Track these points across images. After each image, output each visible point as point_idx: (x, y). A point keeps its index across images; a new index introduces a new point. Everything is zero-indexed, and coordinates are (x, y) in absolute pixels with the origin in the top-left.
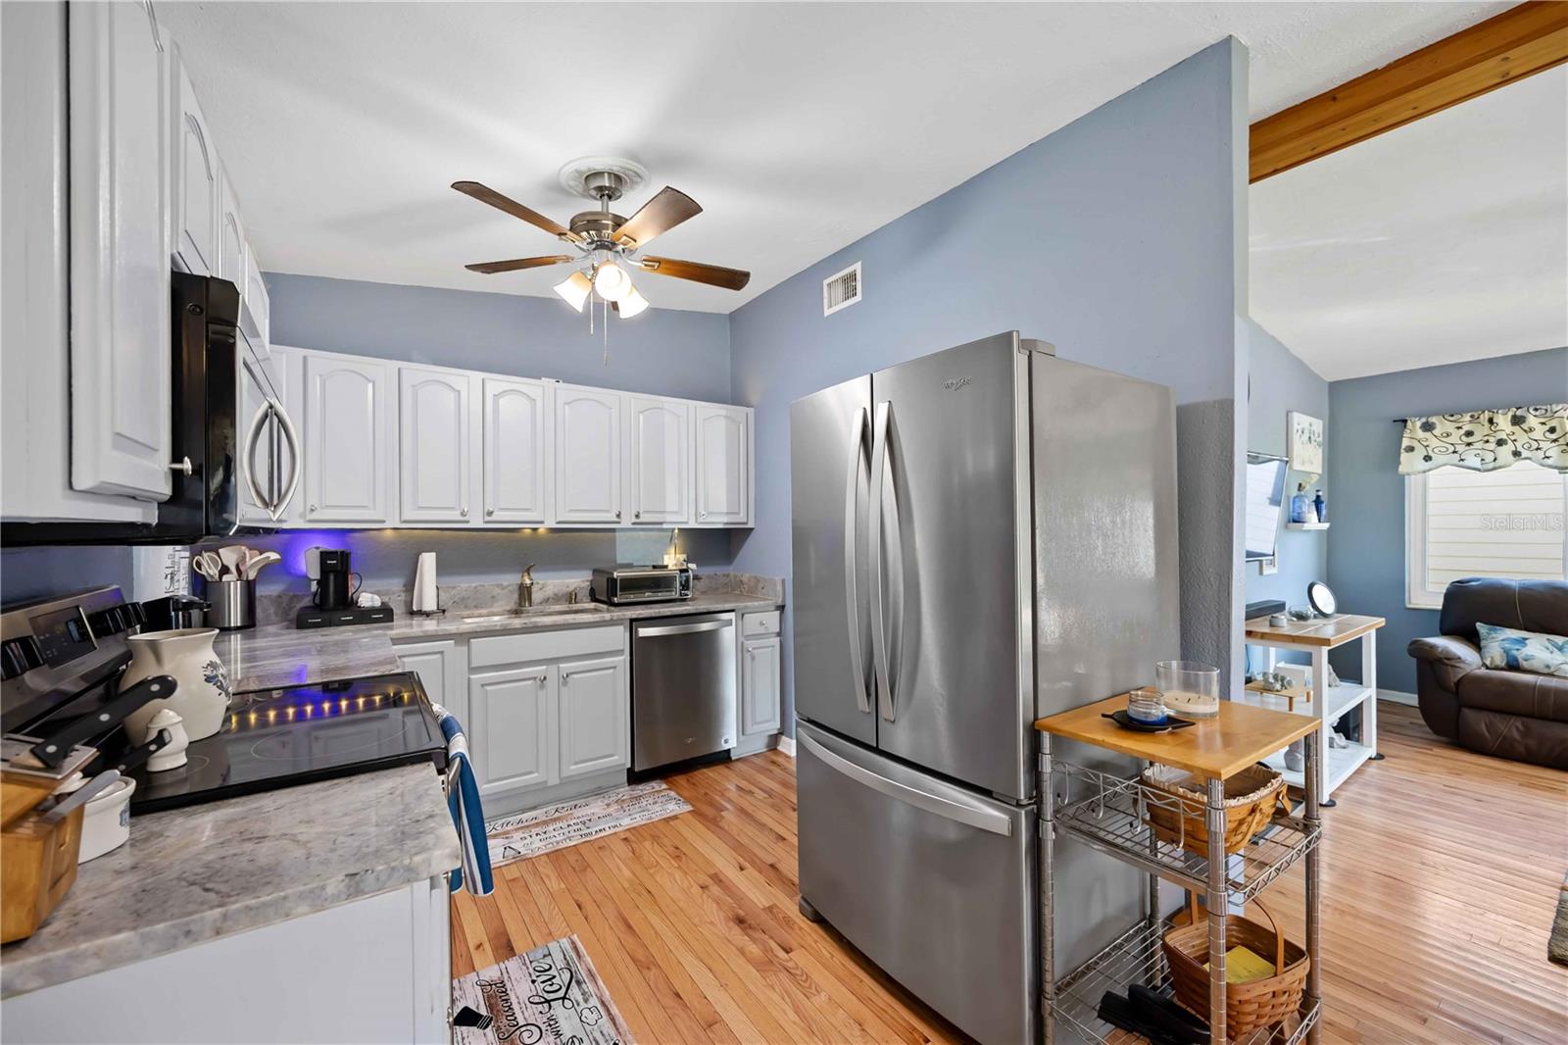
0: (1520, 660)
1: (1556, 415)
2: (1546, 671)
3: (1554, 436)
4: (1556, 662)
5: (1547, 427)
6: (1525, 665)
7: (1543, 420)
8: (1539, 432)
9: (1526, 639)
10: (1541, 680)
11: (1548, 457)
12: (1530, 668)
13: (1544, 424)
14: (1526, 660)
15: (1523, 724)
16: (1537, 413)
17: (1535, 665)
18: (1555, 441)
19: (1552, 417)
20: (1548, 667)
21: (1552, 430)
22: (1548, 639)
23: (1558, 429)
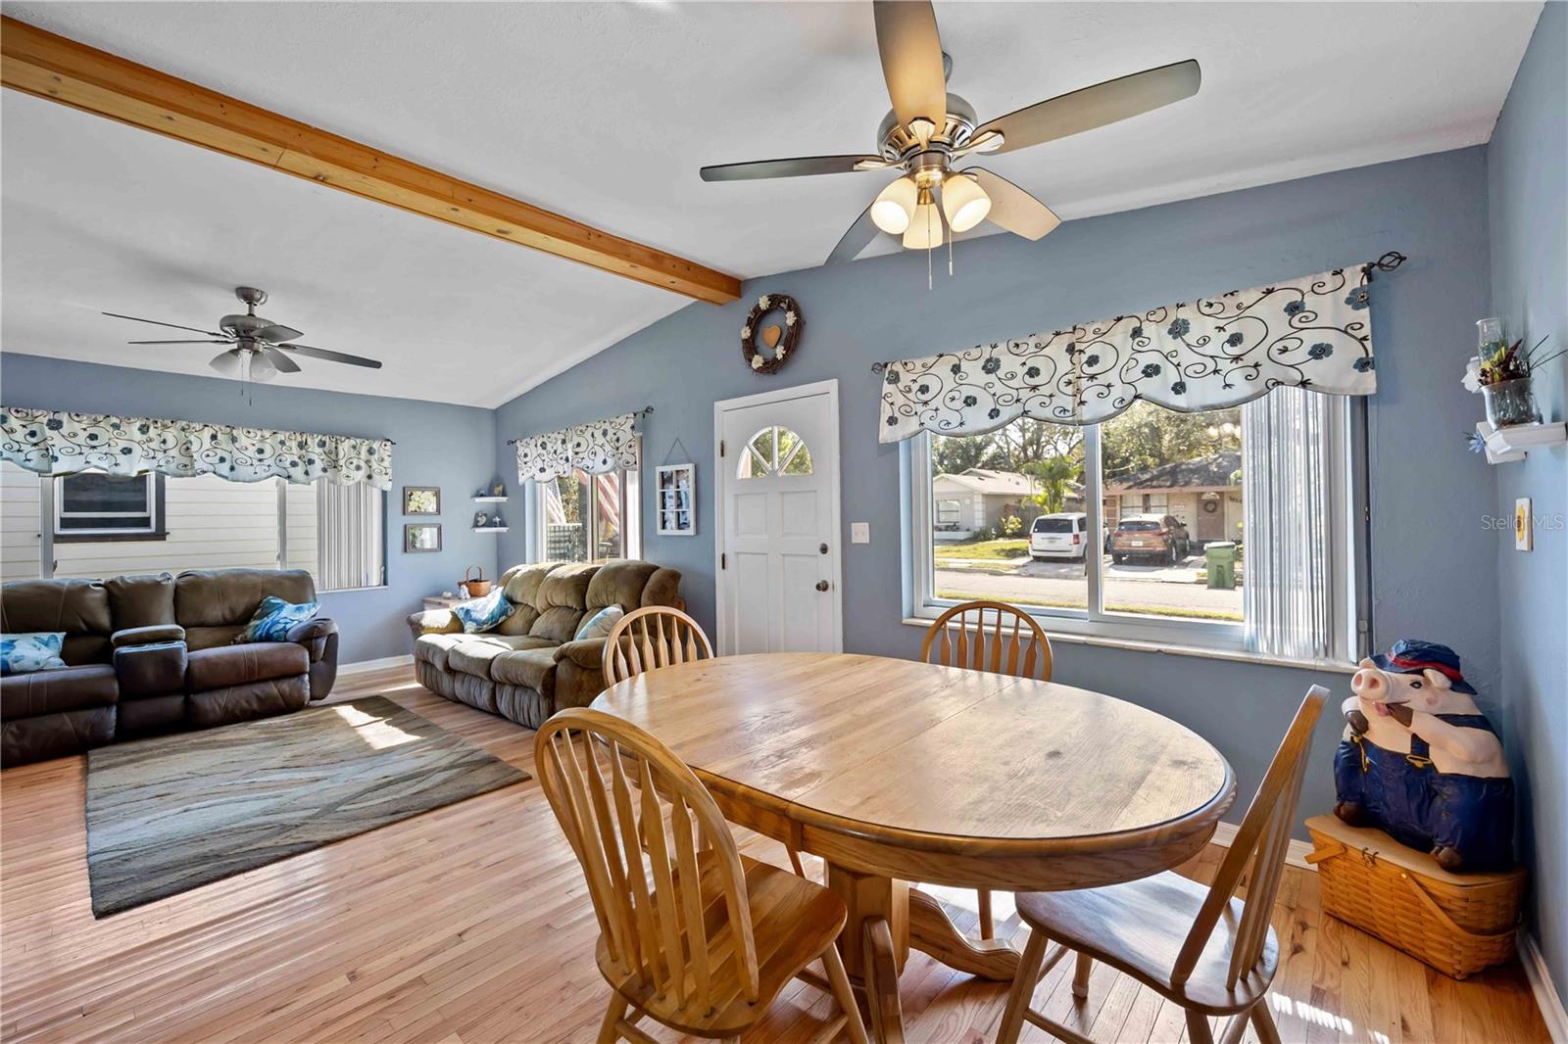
0: (10, 663)
1: (36, 420)
2: (36, 667)
3: (34, 440)
4: (44, 657)
5: (27, 431)
6: (16, 666)
7: (24, 423)
8: (20, 434)
9: (14, 641)
10: (33, 678)
11: (29, 460)
12: (21, 669)
13: (24, 426)
14: (16, 662)
15: (18, 727)
16: (19, 415)
17: (26, 664)
18: (35, 444)
19: (33, 421)
20: (37, 663)
21: (33, 434)
22: (35, 638)
23: (38, 433)
